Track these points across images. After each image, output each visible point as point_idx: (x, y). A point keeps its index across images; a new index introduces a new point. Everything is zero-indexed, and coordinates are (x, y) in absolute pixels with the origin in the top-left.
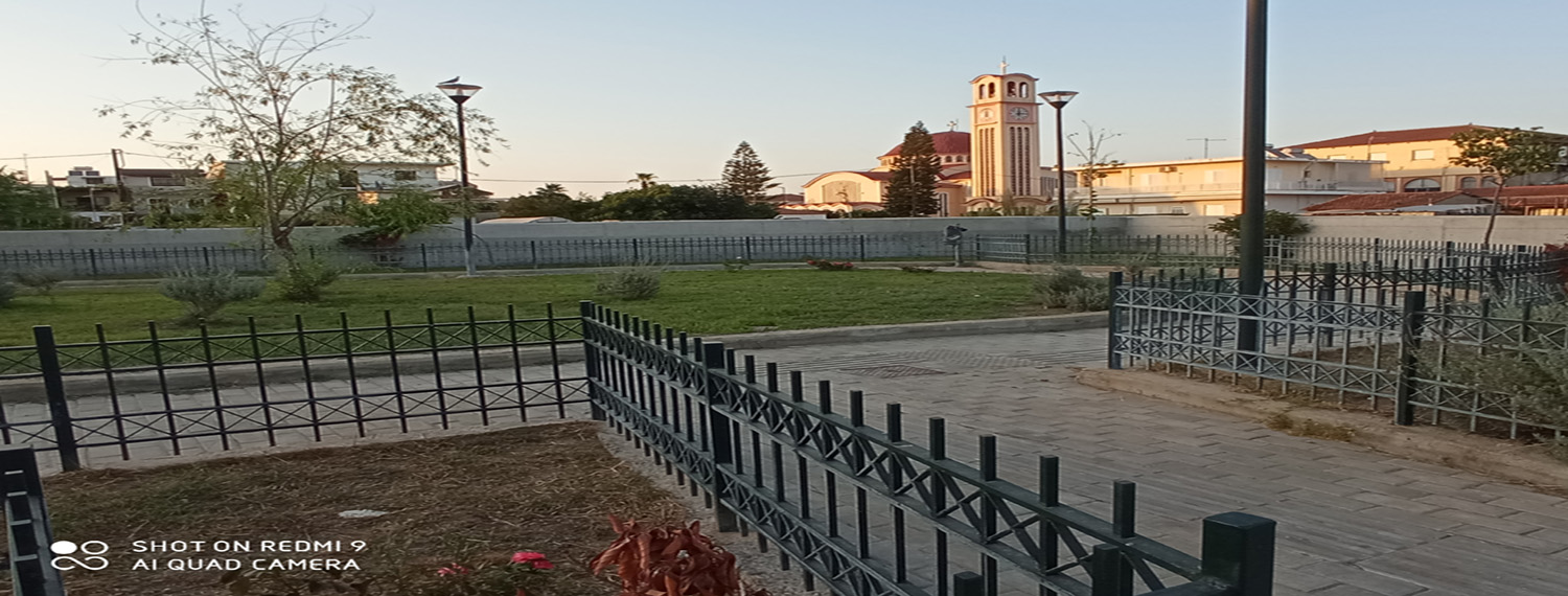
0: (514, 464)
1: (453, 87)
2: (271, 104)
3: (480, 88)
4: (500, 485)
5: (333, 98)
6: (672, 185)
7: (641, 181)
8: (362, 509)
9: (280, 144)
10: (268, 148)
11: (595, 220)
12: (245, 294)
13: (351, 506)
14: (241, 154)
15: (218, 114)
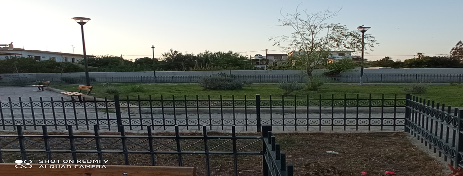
0: (379, 143)
1: (362, 28)
2: (311, 35)
3: (370, 28)
4: (374, 149)
5: (328, 33)
6: (430, 56)
7: (418, 55)
8: (333, 151)
9: (312, 47)
10: (309, 48)
11: (401, 68)
12: (299, 88)
13: (330, 150)
14: (302, 50)
15: (297, 39)
